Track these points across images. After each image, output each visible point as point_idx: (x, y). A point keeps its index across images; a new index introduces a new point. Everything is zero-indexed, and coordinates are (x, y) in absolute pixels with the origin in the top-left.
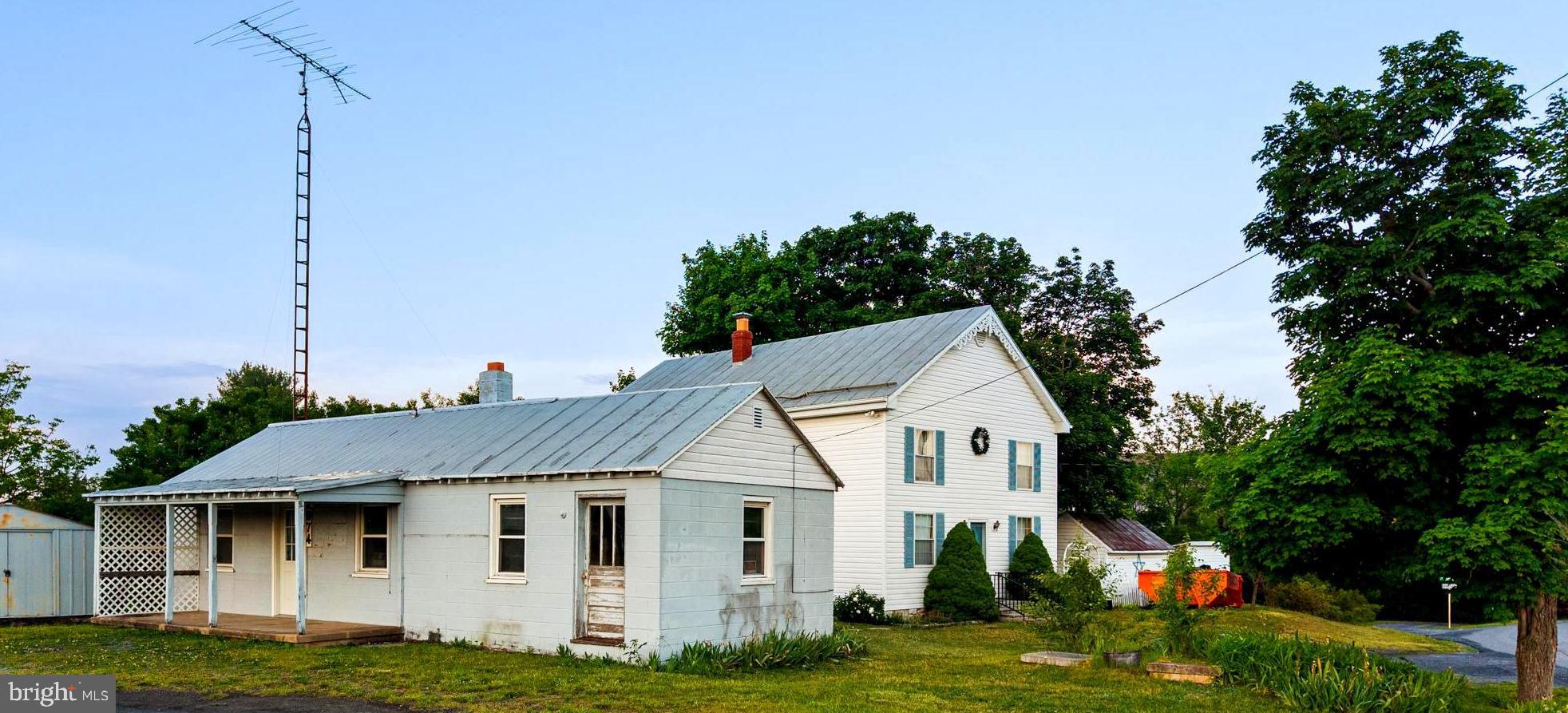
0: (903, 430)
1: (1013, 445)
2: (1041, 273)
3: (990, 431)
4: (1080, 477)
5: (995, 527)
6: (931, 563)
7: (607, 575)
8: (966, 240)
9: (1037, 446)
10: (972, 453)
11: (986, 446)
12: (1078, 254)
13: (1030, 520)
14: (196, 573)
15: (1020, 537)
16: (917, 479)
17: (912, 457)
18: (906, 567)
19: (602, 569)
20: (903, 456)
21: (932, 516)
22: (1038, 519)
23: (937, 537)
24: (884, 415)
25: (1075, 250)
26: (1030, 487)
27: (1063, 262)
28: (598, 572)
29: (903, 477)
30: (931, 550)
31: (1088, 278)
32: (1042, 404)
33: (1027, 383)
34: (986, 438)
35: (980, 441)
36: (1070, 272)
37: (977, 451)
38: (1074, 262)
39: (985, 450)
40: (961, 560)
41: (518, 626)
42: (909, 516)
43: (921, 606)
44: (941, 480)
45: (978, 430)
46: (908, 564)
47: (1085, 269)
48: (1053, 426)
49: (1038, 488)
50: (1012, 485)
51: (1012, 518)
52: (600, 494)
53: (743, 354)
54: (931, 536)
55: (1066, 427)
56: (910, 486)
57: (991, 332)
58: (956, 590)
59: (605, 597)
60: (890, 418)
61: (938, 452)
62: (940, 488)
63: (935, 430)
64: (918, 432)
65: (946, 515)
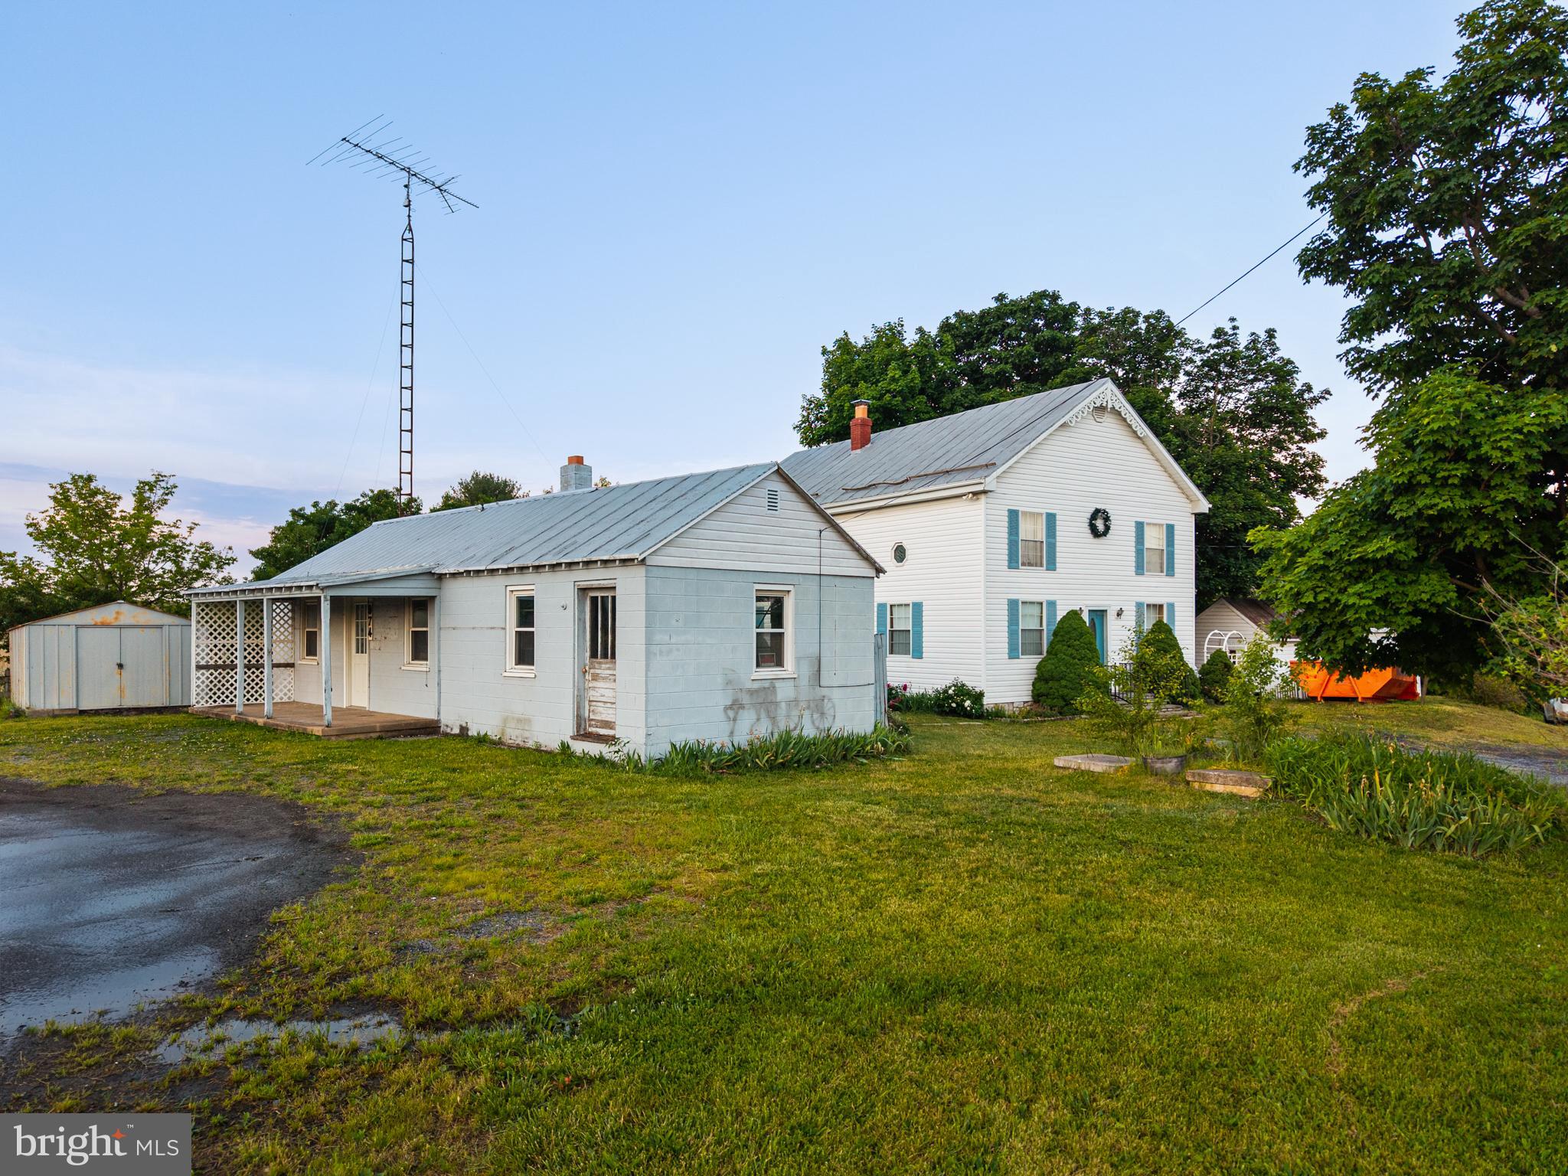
0: (1006, 513)
1: (1140, 527)
2: (1195, 346)
3: (1111, 513)
4: (1232, 560)
5: (1119, 615)
6: (1041, 654)
7: (603, 668)
8: (1110, 315)
9: (1170, 529)
10: (1091, 536)
11: (1107, 528)
12: (1235, 323)
13: (1161, 606)
14: (292, 665)
15: (1147, 626)
16: (1023, 564)
17: (1017, 542)
18: (1010, 657)
19: (600, 663)
20: (1006, 541)
21: (1041, 604)
22: (1171, 606)
23: (1048, 625)
24: (983, 497)
25: (1233, 320)
26: (1162, 572)
27: (1219, 333)
28: (597, 666)
29: (1006, 563)
30: (1041, 638)
31: (1247, 348)
32: (1175, 482)
33: (1157, 460)
34: (1107, 519)
35: (1100, 524)
36: (1227, 343)
37: (1096, 533)
38: (1230, 332)
39: (1105, 533)
40: (1070, 651)
41: (528, 721)
42: (1013, 605)
43: (1029, 699)
44: (1052, 565)
45: (1097, 511)
46: (1013, 654)
47: (1243, 340)
48: (1189, 505)
49: (1170, 571)
50: (1140, 569)
51: (1139, 605)
52: (595, 584)
53: (864, 441)
54: (1041, 625)
55: (1204, 506)
56: (1014, 573)
57: (1110, 406)
58: (1064, 683)
59: (602, 691)
60: (989, 500)
61: (1048, 536)
62: (1051, 574)
63: (1044, 511)
64: (1025, 513)
65: (1058, 603)
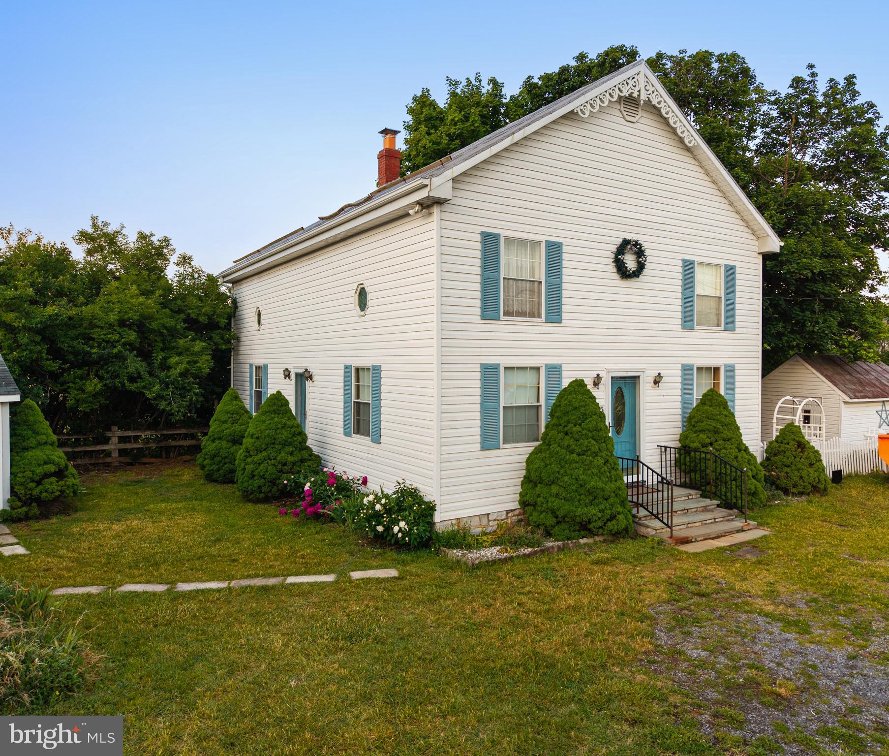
0: (478, 238)
1: (689, 267)
2: (773, 99)
3: (645, 246)
4: (808, 313)
5: (657, 382)
6: (538, 440)
9: (730, 272)
10: (616, 276)
11: (641, 267)
12: (814, 70)
13: (716, 370)
15: (697, 395)
16: (507, 313)
17: (497, 281)
18: (483, 449)
20: (478, 278)
21: (538, 369)
22: (731, 369)
23: (547, 400)
24: (436, 210)
25: (811, 66)
26: (719, 325)
27: (797, 82)
29: (478, 311)
30: (538, 419)
31: (825, 95)
32: (737, 212)
33: (714, 182)
34: (640, 253)
35: (630, 262)
36: (804, 91)
37: (623, 272)
38: (808, 79)
39: (637, 274)
40: (568, 441)
42: (489, 373)
43: (515, 505)
44: (555, 315)
45: (626, 242)
46: (488, 442)
47: (822, 86)
48: (757, 243)
49: (730, 325)
50: (688, 322)
51: (686, 369)
54: (538, 401)
55: (775, 244)
56: (491, 326)
58: (555, 489)
60: (446, 216)
61: (549, 275)
62: (552, 328)
63: (543, 238)
64: (509, 241)
65: (564, 367)
